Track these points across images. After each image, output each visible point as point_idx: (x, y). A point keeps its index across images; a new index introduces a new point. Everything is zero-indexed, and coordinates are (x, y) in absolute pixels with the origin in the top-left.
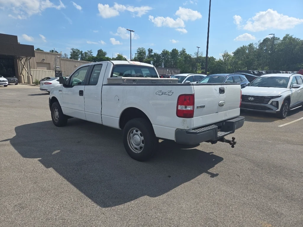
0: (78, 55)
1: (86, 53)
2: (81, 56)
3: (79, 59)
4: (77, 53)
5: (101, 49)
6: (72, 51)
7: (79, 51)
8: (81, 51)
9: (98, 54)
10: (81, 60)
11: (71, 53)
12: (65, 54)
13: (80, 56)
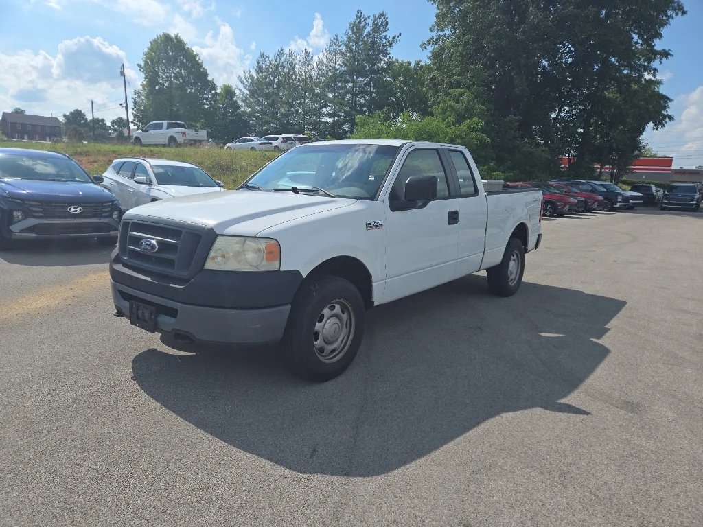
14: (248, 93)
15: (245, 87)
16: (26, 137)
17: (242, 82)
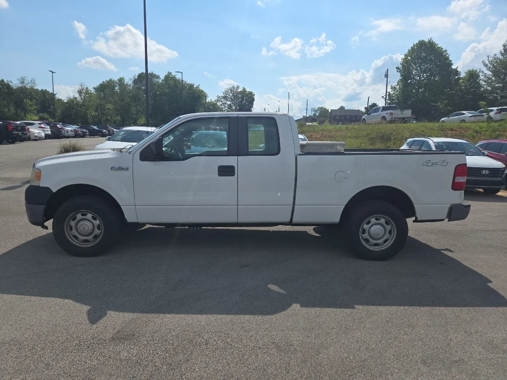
14: (491, 74)
15: (488, 69)
16: (340, 123)
17: (486, 65)
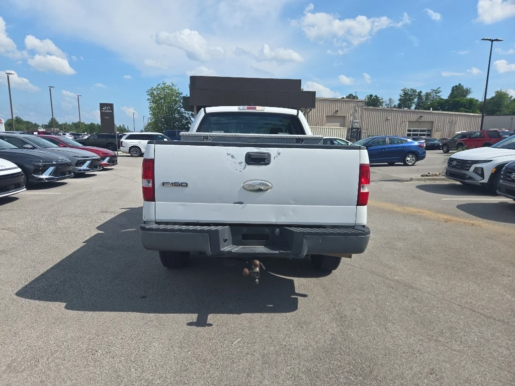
0: (413, 99)
1: (428, 95)
2: (418, 100)
3: (413, 107)
4: (412, 96)
5: (460, 85)
6: (402, 93)
7: (415, 91)
8: (418, 91)
9: (452, 94)
10: (415, 108)
11: (401, 96)
12: (390, 100)
13: (416, 100)
